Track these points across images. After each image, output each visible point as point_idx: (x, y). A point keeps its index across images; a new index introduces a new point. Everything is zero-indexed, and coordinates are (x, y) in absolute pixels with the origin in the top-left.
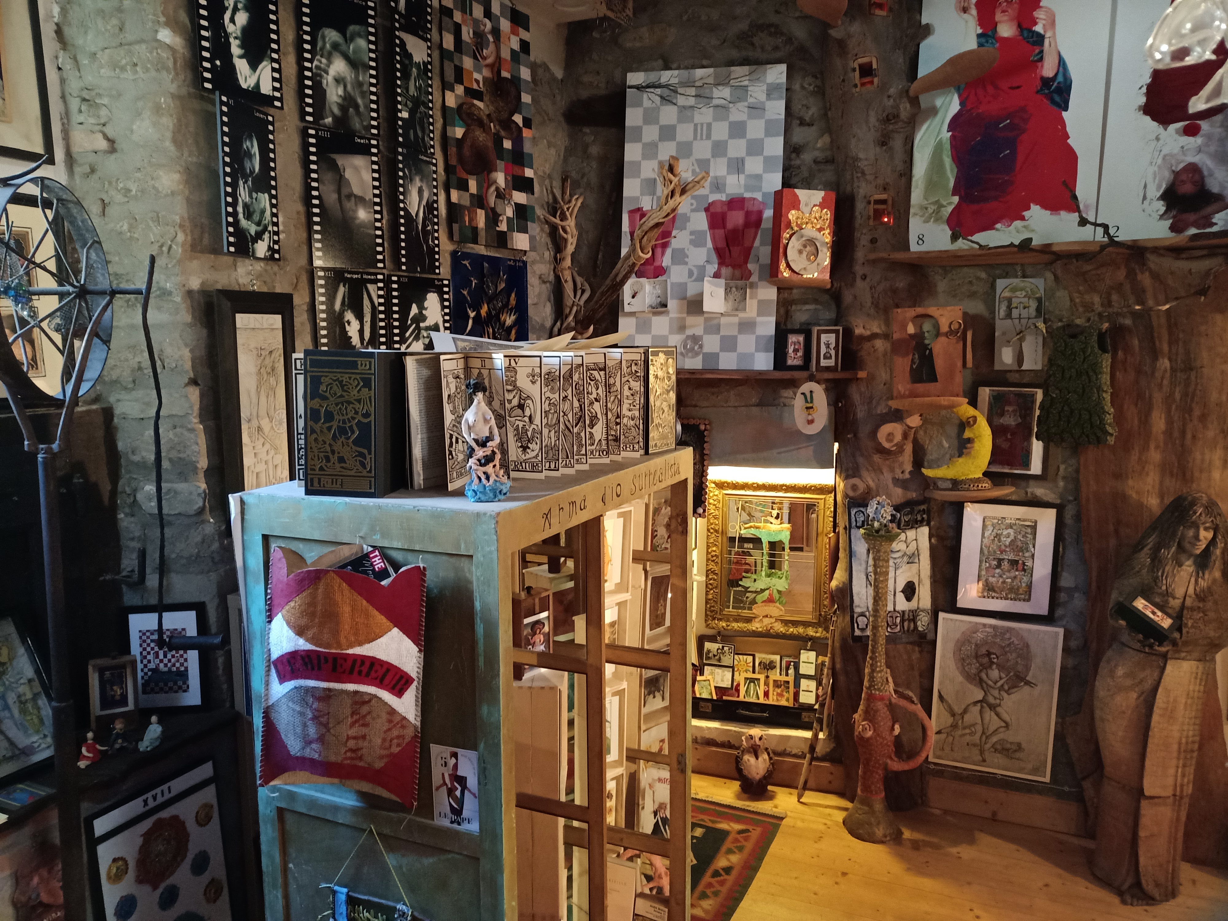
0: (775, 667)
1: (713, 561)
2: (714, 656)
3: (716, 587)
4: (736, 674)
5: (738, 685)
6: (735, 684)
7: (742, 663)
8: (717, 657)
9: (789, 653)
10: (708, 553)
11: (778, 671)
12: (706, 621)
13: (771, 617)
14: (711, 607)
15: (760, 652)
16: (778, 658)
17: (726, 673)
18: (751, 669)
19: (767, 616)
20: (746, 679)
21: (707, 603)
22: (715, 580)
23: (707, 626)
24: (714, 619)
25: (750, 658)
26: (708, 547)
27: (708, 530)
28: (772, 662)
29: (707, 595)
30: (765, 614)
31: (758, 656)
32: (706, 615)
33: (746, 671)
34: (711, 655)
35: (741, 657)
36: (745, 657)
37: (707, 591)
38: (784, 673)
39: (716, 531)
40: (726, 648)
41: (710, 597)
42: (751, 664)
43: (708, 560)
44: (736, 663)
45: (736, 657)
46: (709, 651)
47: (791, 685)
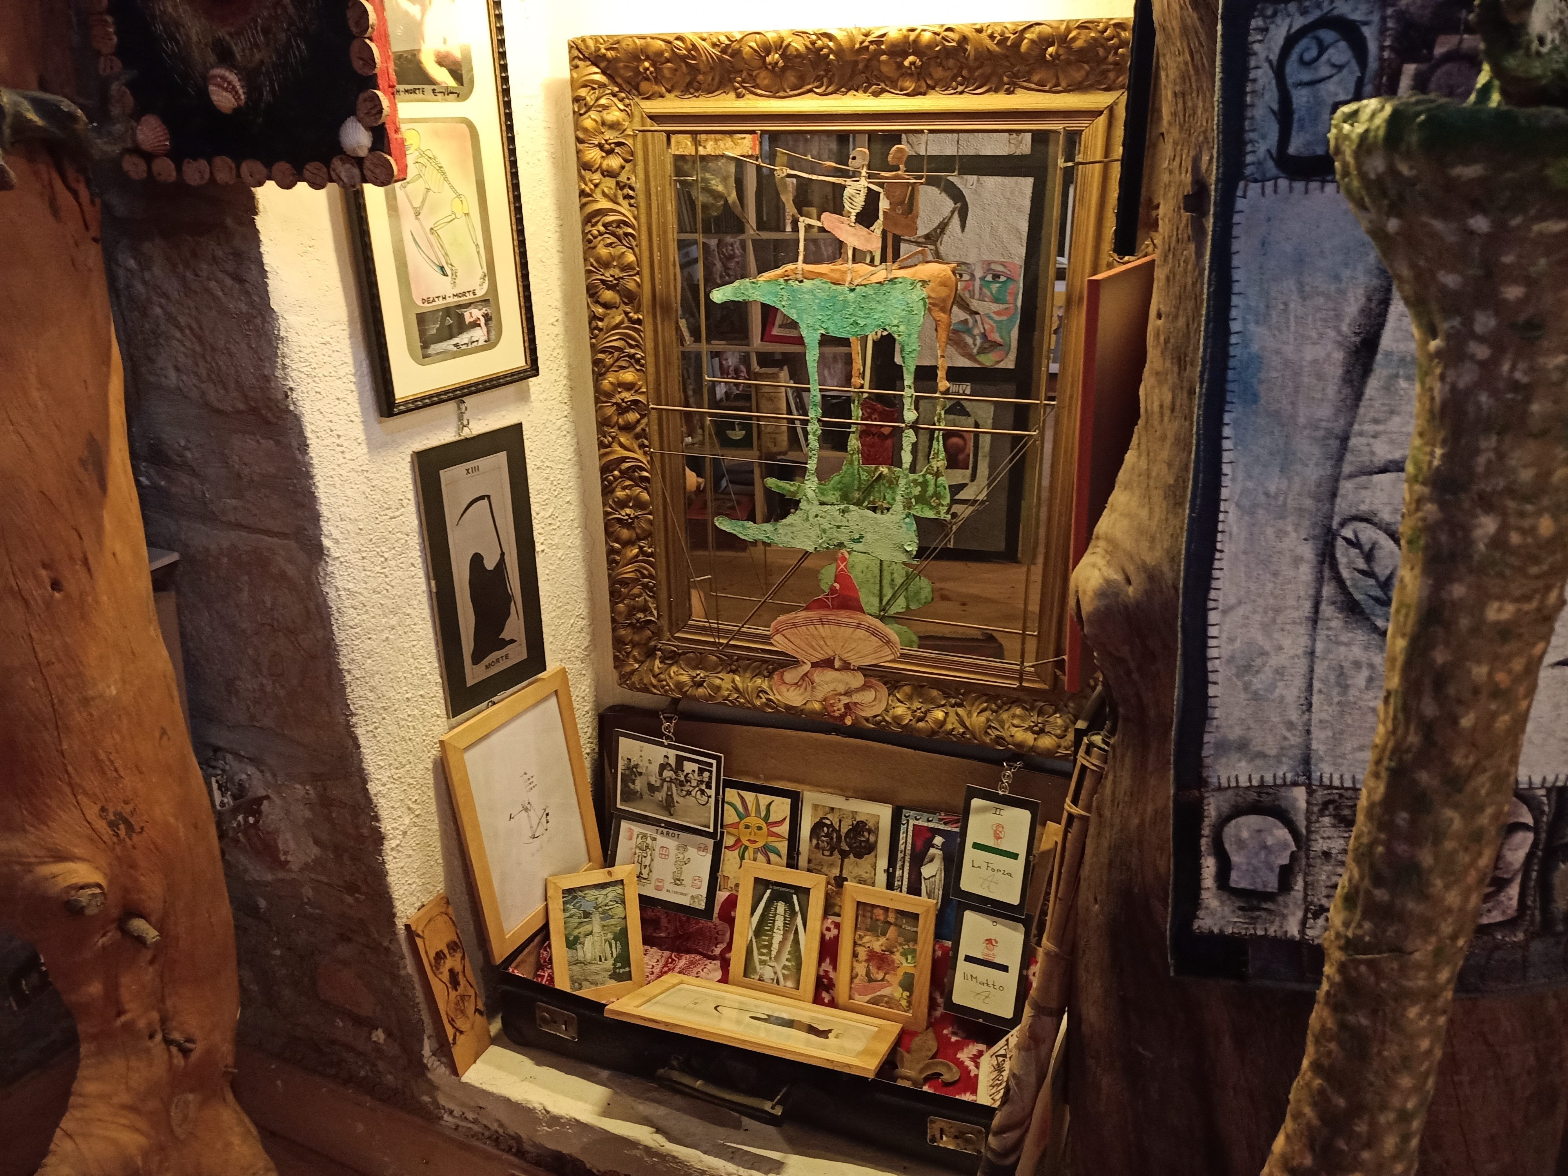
0: (871, 848)
1: (627, 428)
2: (652, 788)
3: (647, 535)
4: (730, 859)
5: (731, 902)
6: (722, 896)
7: (753, 820)
8: (660, 796)
9: (931, 796)
10: (601, 395)
11: (883, 863)
12: (618, 663)
13: (846, 666)
14: (632, 611)
15: (819, 785)
16: (883, 813)
17: (692, 852)
18: (783, 847)
19: (828, 663)
20: (761, 884)
21: (615, 596)
22: (640, 505)
23: (624, 678)
24: (650, 654)
25: (781, 807)
26: (599, 370)
27: (592, 292)
28: (859, 828)
29: (612, 563)
30: (818, 656)
31: (810, 797)
32: (618, 642)
33: (766, 850)
34: (639, 785)
35: (749, 796)
36: (764, 799)
37: (611, 551)
38: (903, 874)
39: (630, 297)
40: (689, 767)
41: (628, 572)
42: (784, 829)
43: (603, 423)
44: (730, 817)
45: (731, 795)
46: (633, 771)
47: (926, 928)
